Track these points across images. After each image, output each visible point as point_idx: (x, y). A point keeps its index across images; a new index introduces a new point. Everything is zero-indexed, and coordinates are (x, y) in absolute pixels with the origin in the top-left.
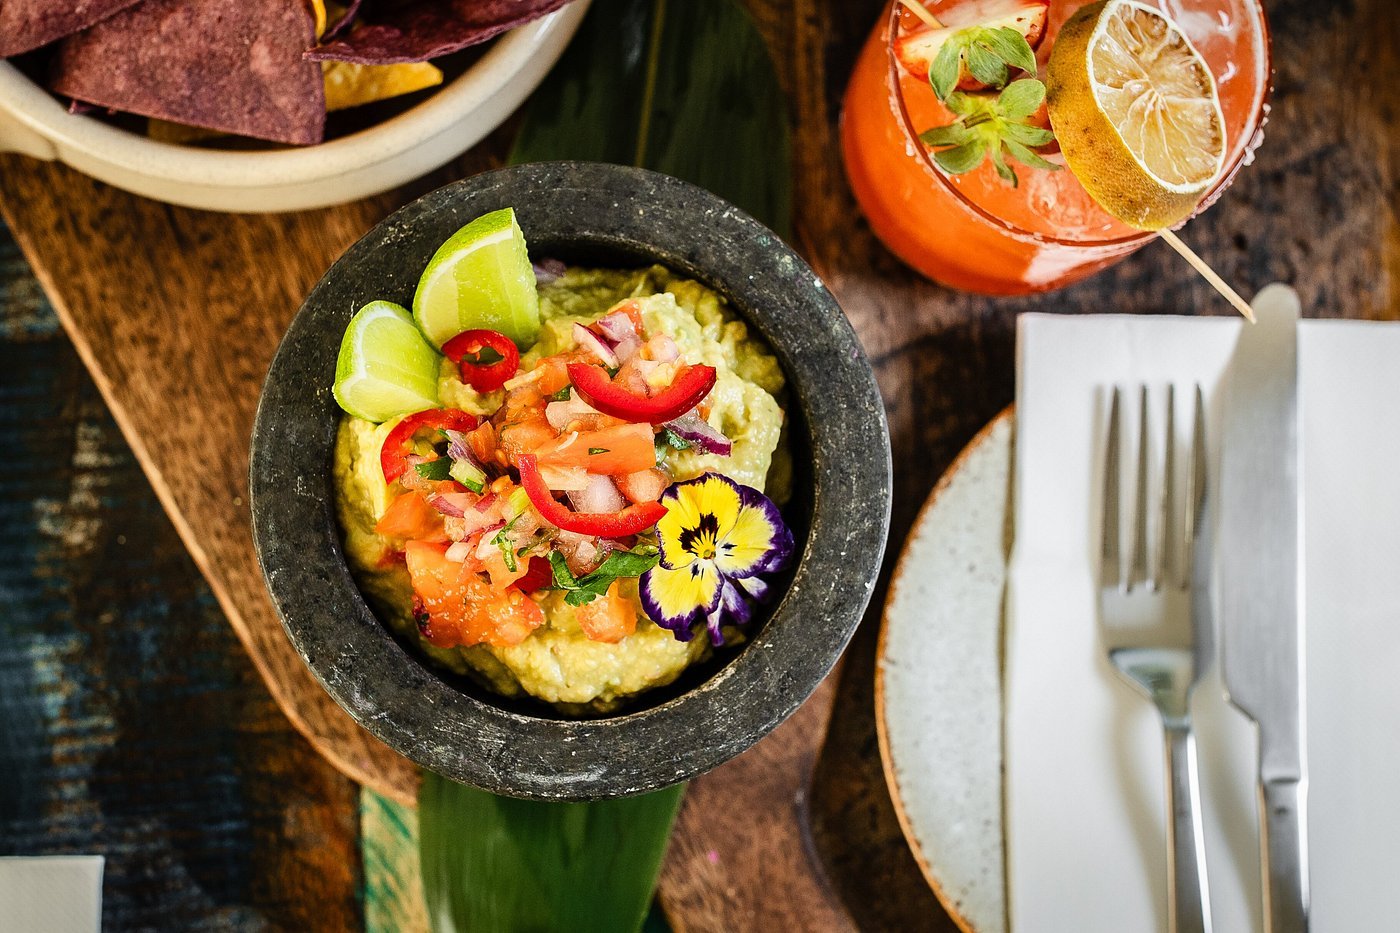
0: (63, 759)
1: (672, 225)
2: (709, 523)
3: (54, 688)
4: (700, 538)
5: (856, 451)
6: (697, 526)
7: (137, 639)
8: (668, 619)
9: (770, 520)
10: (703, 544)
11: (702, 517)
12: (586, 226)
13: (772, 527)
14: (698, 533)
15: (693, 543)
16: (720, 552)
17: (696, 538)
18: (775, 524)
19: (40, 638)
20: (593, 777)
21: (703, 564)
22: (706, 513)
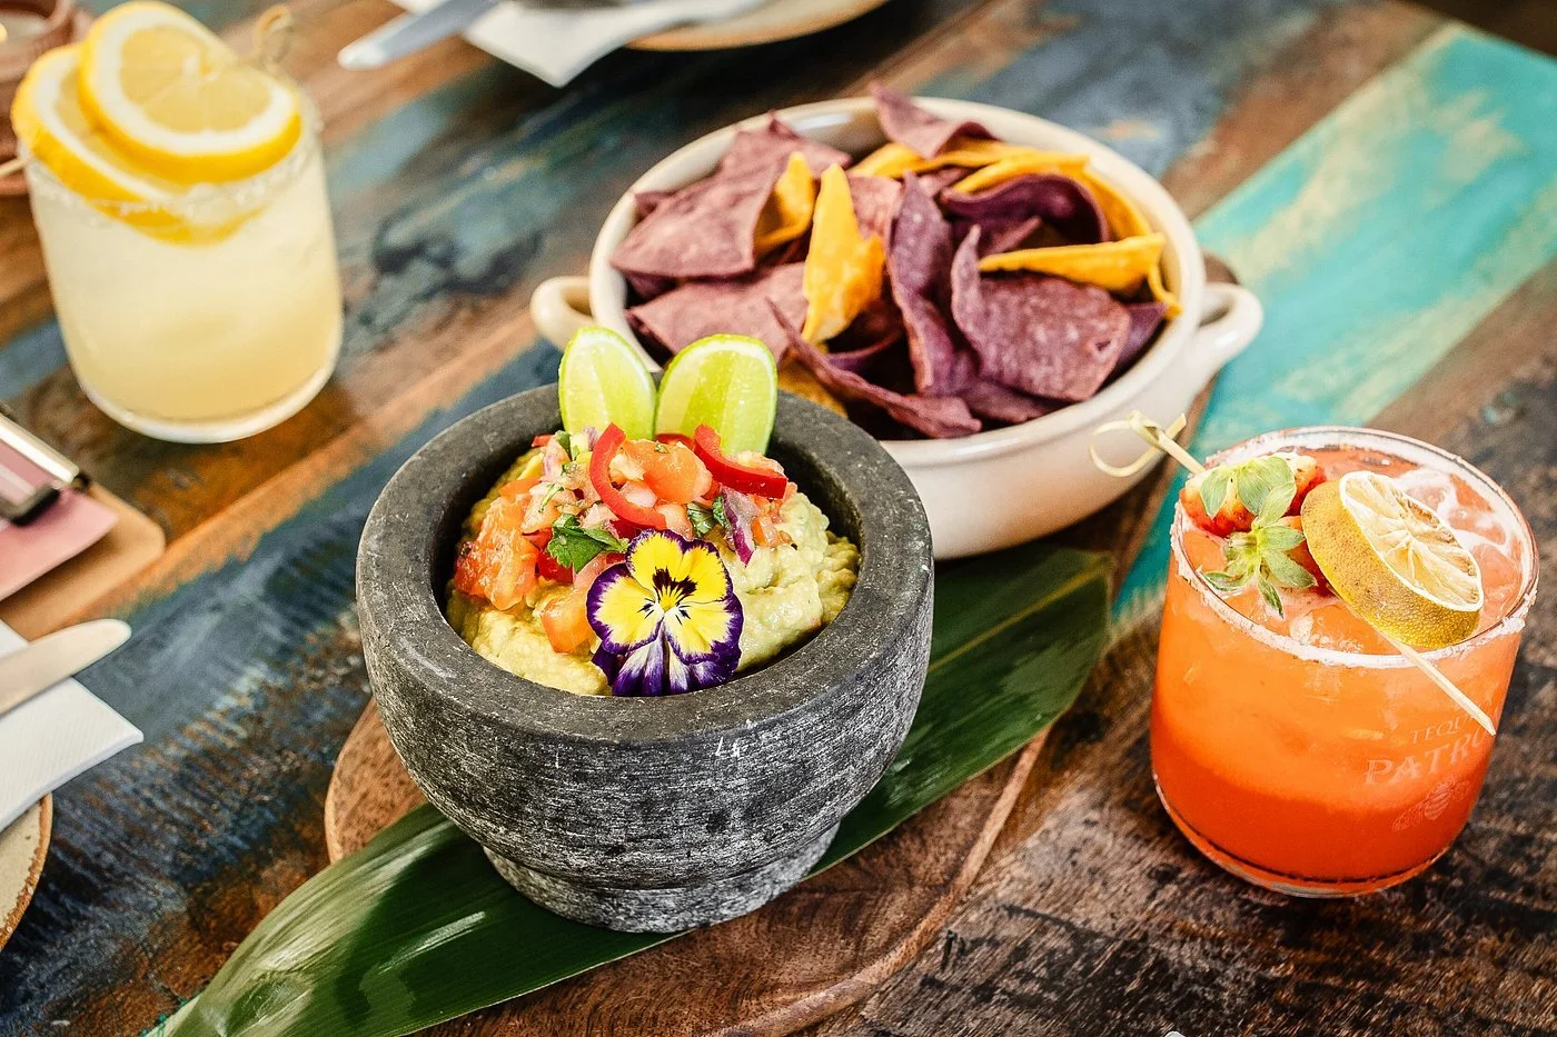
0: (191, 733)
1: (869, 483)
2: (688, 587)
3: (238, 695)
4: (672, 589)
5: (835, 656)
6: (678, 580)
7: (319, 707)
8: (597, 619)
9: (730, 630)
10: (670, 596)
11: (687, 579)
12: (818, 451)
13: (727, 636)
14: (673, 585)
15: (664, 588)
16: (675, 611)
17: (669, 587)
18: (731, 637)
19: (264, 666)
20: (443, 675)
21: (656, 607)
22: (693, 579)
